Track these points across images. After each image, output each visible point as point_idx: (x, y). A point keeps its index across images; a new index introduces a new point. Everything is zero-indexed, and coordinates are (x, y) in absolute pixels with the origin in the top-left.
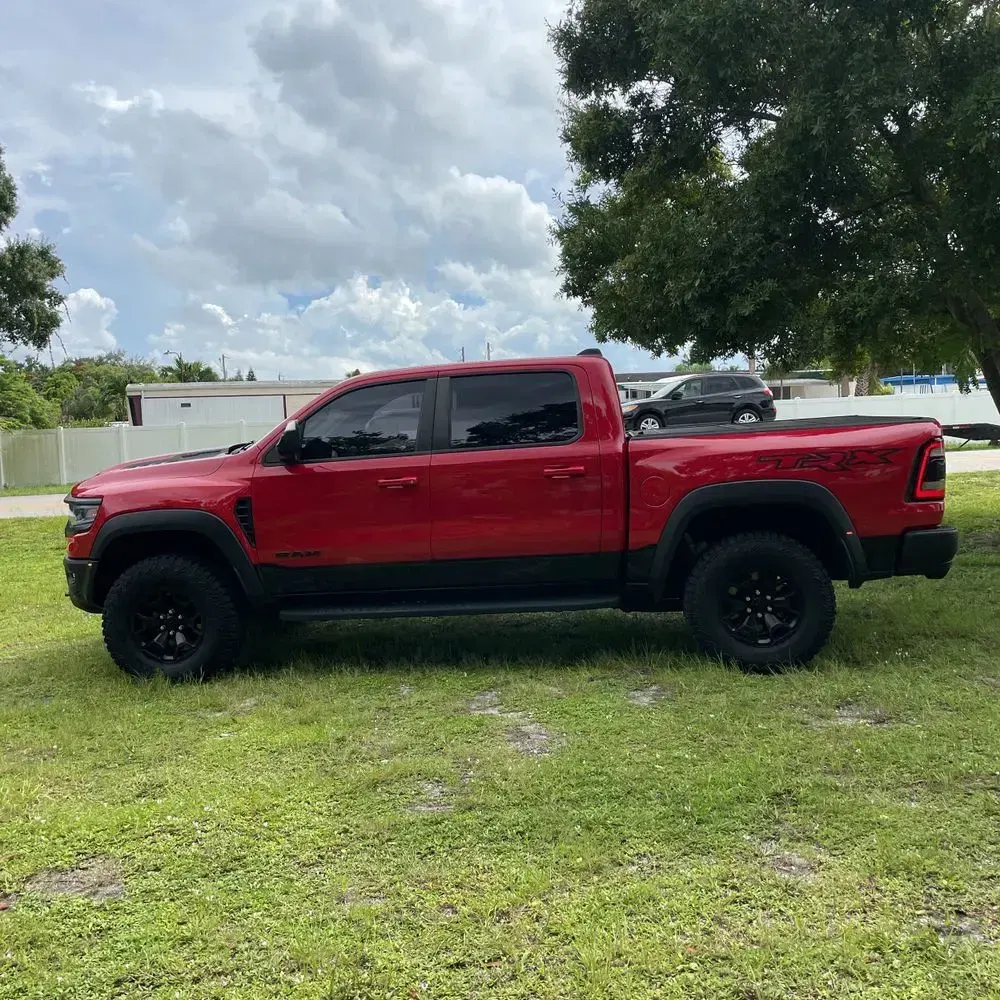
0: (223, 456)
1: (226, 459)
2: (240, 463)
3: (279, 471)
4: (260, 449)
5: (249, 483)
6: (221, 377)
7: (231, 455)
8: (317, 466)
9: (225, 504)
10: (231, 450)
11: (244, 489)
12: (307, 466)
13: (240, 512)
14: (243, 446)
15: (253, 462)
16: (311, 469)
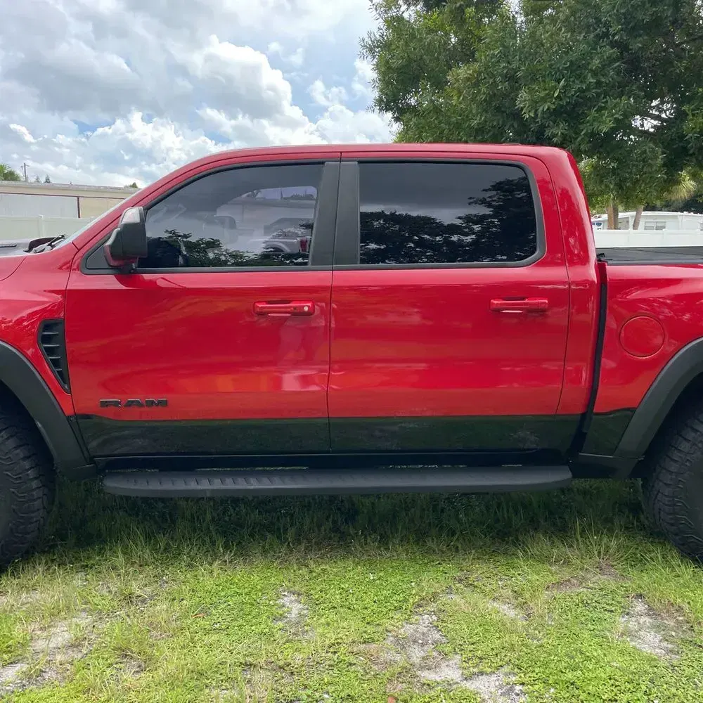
0: (20, 253)
1: (25, 258)
2: (45, 266)
3: (109, 282)
4: (77, 247)
5: (59, 298)
6: (23, 179)
7: (31, 254)
8: (165, 278)
9: (25, 323)
10: (33, 245)
11: (53, 305)
12: (147, 277)
13: (46, 339)
14: (51, 241)
15: (68, 266)
16: (153, 283)
